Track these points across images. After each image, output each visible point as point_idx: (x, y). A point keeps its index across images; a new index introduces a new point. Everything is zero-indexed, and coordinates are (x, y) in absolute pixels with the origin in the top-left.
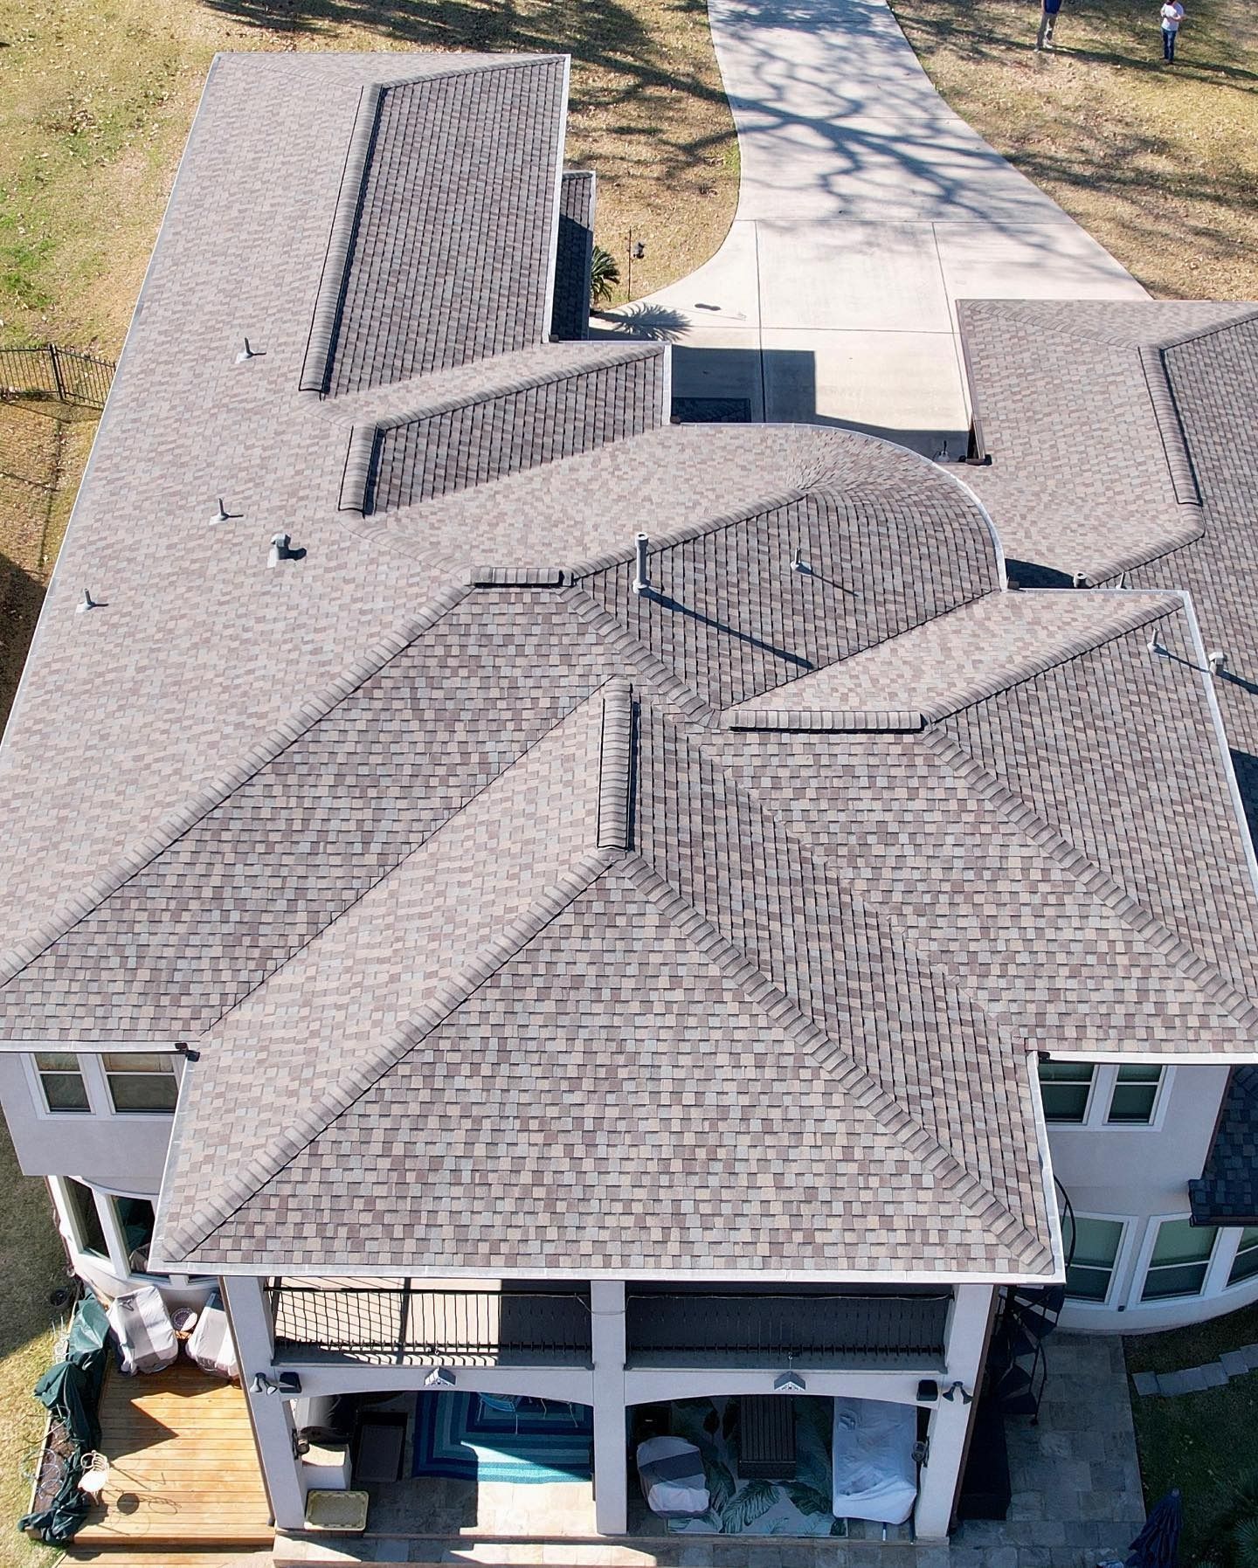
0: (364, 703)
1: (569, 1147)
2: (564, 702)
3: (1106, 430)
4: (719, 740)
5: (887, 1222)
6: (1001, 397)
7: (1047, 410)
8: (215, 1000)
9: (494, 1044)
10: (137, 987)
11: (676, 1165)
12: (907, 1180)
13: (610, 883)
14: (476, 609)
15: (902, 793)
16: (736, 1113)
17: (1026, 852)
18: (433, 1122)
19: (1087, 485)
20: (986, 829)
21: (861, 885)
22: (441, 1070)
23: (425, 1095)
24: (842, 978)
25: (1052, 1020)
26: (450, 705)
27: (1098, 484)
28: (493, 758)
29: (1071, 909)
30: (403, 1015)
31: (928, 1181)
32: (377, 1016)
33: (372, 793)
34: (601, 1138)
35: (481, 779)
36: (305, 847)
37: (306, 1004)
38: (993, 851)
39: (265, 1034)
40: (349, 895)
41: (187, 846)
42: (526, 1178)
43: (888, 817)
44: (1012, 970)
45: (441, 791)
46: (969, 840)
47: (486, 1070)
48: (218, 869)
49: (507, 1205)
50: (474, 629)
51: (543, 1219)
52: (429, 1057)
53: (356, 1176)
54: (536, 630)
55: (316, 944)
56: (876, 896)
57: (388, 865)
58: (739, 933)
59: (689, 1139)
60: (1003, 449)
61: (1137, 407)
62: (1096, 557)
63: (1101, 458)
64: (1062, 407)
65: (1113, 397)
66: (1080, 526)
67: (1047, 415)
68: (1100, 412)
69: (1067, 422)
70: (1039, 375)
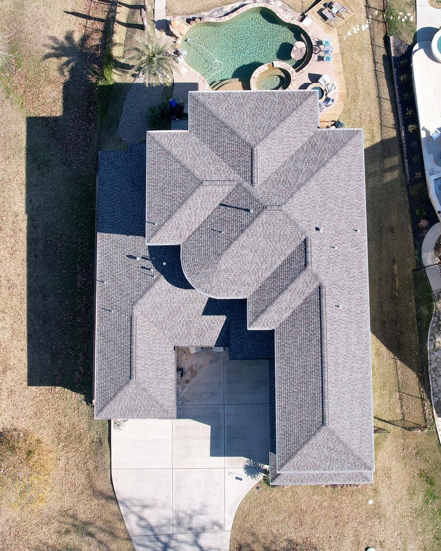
0: (299, 184)
1: (259, 106)
2: (264, 185)
4: (237, 178)
5: (213, 98)
7: (159, 362)
8: (317, 136)
9: (272, 119)
10: (329, 138)
11: (244, 104)
12: (210, 103)
13: (255, 143)
14: (281, 201)
15: (206, 170)
16: (235, 111)
17: (187, 161)
18: (280, 109)
19: (154, 331)
20: (193, 165)
21: (214, 155)
22: (279, 116)
23: (281, 112)
24: (218, 135)
25: (185, 136)
26: (284, 184)
27: (152, 330)
28: (276, 175)
29: (180, 153)
30: (286, 124)
31: (207, 103)
32: (290, 126)
33: (296, 169)
34: (255, 108)
35: (277, 171)
36: (306, 160)
37: (302, 132)
38: (192, 161)
39: (307, 128)
40: (297, 152)
41: (325, 159)
42: (266, 102)
43: (209, 167)
44: (191, 143)
45: (284, 169)
46: (196, 163)
47: (272, 116)
48: (320, 156)
49: (268, 99)
50: (281, 197)
51: (263, 97)
52: (281, 118)
53: (290, 102)
54: (270, 197)
55: (302, 145)
56: (212, 154)
57: (292, 157)
58: (234, 138)
59: (242, 108)
60: (171, 351)
61: (140, 355)
62: (158, 289)
63: (150, 339)
64: (156, 362)
65: (144, 361)
66: (158, 308)
67: (159, 360)
68: (148, 357)
69: (155, 356)
70: (159, 377)
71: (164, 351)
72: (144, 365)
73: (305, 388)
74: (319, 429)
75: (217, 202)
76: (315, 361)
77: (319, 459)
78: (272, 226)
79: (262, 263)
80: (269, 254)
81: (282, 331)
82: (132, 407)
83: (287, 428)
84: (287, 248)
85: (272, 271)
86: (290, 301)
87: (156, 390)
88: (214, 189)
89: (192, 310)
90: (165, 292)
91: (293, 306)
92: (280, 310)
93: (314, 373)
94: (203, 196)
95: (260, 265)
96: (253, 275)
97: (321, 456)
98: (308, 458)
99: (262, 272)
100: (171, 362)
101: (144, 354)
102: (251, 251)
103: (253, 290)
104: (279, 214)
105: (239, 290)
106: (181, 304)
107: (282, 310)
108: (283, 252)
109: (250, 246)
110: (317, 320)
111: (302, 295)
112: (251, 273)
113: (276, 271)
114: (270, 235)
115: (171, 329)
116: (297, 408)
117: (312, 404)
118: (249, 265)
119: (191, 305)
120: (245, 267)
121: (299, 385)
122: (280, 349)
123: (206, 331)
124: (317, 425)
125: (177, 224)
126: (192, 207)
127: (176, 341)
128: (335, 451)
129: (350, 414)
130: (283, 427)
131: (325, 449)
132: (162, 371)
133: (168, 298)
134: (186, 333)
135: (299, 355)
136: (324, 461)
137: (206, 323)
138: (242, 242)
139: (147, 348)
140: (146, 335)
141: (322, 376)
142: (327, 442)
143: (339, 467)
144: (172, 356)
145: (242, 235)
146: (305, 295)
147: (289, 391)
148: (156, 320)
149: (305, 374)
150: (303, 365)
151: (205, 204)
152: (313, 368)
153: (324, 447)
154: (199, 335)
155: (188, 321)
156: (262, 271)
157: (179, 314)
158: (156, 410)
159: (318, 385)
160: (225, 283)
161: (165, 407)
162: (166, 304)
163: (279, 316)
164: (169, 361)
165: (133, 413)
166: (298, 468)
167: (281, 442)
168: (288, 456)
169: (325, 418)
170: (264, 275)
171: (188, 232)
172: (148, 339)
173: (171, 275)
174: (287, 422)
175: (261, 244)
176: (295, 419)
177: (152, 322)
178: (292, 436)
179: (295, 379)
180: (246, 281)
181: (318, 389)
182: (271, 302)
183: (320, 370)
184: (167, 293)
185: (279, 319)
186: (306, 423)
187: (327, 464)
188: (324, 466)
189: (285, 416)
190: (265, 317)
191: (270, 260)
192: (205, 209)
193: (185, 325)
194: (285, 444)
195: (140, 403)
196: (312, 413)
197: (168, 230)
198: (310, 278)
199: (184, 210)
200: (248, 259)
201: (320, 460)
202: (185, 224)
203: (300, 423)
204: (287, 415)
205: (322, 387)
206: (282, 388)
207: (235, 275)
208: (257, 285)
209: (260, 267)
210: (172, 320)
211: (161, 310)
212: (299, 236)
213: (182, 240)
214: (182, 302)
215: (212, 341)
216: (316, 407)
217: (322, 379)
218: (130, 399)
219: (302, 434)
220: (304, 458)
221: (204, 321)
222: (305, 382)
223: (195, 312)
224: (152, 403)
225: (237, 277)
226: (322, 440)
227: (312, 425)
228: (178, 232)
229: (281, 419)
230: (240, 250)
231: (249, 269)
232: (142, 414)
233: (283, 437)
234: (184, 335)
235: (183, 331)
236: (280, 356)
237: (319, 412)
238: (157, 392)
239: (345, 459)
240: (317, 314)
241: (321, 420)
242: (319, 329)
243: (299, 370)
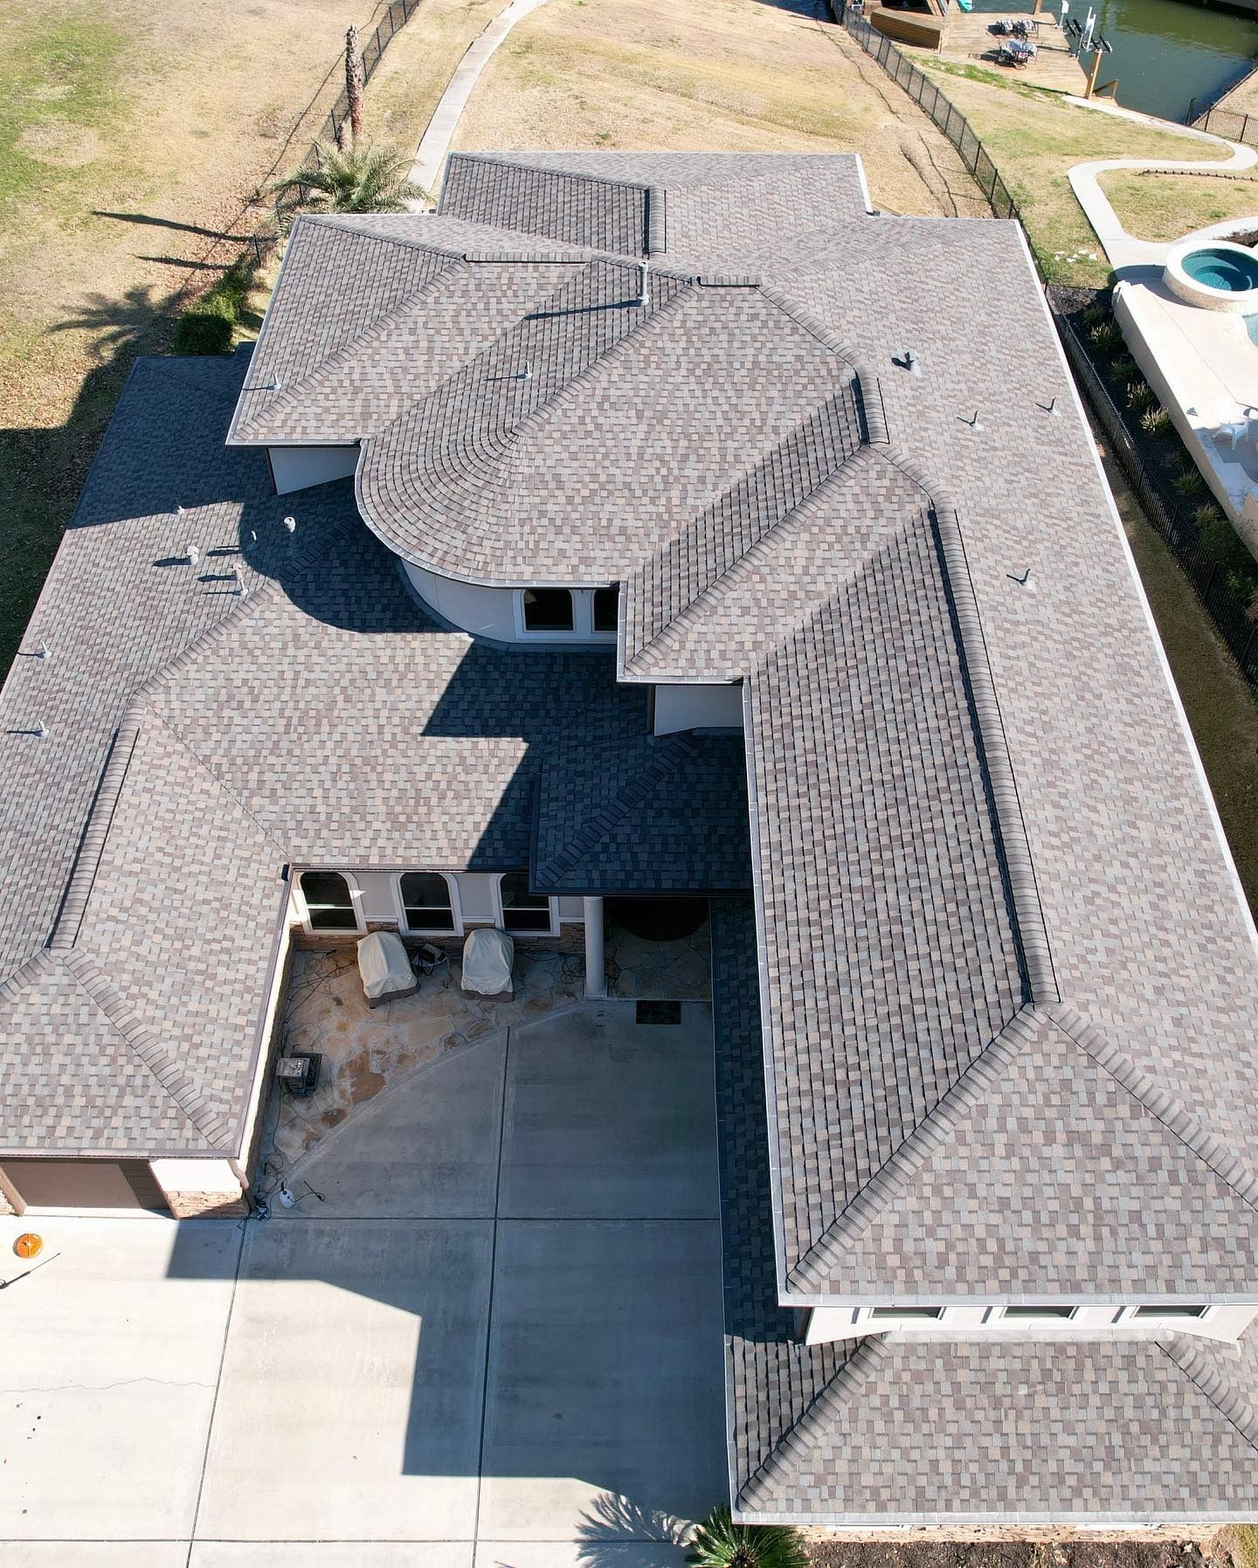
0: (818, 259)
2: (692, 258)
3: (160, 849)
6: (244, 955)
7: (205, 909)
8: (866, 222)
15: (485, 246)
17: (418, 238)
19: (207, 792)
20: (439, 241)
21: (516, 233)
24: (534, 197)
26: (763, 259)
27: (196, 789)
28: (733, 250)
29: (400, 231)
30: (761, 178)
32: (774, 185)
33: (803, 247)
35: (738, 248)
38: (437, 238)
43: (495, 243)
44: (440, 224)
45: (762, 247)
46: (449, 239)
50: (754, 271)
54: (713, 271)
55: (818, 228)
56: (507, 232)
58: (588, 187)
60: (266, 879)
61: (118, 862)
62: (249, 631)
63: (179, 817)
64: (188, 903)
65: (131, 891)
66: (241, 703)
67: (205, 902)
68: (154, 875)
69: (192, 881)
70: (192, 965)
71: (233, 871)
72: (127, 904)
73: (910, 861)
74: (1007, 1027)
75: (514, 312)
76: (948, 750)
77: (1027, 1216)
78: (724, 337)
79: (685, 458)
80: (713, 430)
81: (774, 682)
82: (25, 1090)
83: (827, 1057)
84: (783, 409)
85: (725, 487)
86: (806, 568)
87: (160, 1014)
88: (506, 275)
89: (385, 713)
90: (277, 645)
91: (821, 587)
92: (764, 603)
93: (945, 797)
94: (465, 293)
95: (674, 464)
96: (646, 500)
97: (1037, 1189)
98: (964, 1203)
99: (685, 490)
100: (262, 919)
101: (136, 860)
102: (640, 416)
103: (643, 554)
104: (749, 297)
105: (585, 554)
106: (337, 690)
107: (771, 602)
108: (771, 422)
109: (636, 400)
110: (934, 612)
111: (858, 545)
112: (638, 493)
113: (743, 486)
114: (716, 366)
115: (280, 792)
116: (875, 954)
117: (953, 921)
118: (632, 464)
119: (381, 694)
120: (612, 470)
121: (875, 855)
122: (768, 744)
123: (434, 801)
124: (994, 1013)
125: (356, 376)
126: (420, 325)
127: (295, 841)
128: (1117, 1165)
129: (1164, 981)
130: (803, 1059)
131: (1058, 1150)
132: (208, 942)
133: (285, 667)
134: (346, 810)
135: (861, 747)
136: (1061, 1230)
137: (439, 768)
138: (605, 385)
139: (162, 844)
140: (165, 799)
141: (990, 798)
142: (1065, 1106)
143: (1152, 1270)
144: (267, 896)
145: (605, 363)
146: (870, 545)
147: (823, 892)
148: (221, 752)
149: (903, 809)
150: (887, 777)
151: (471, 319)
152: (941, 776)
153: (1050, 1138)
154: (402, 818)
155: (358, 761)
156: (684, 485)
157: (325, 729)
158: (145, 1112)
159: (975, 838)
160: (527, 529)
161: (193, 1095)
162: (275, 691)
163: (760, 627)
164: (253, 912)
165: (26, 1120)
166: (909, 1274)
167: (796, 1131)
168: (839, 1196)
169: (1037, 965)
170: (690, 501)
171: (395, 402)
172: (169, 816)
173: (310, 578)
174: (824, 1028)
175: (678, 394)
176: (870, 1007)
177: (206, 760)
178: (855, 1090)
179: (850, 837)
180: (617, 523)
181: (978, 853)
182: (723, 575)
183: (976, 778)
184: (284, 648)
185: (761, 637)
186: (932, 1012)
187: (1079, 1246)
188: (1061, 1258)
189: (810, 1003)
190: (698, 628)
191: (715, 451)
192: (467, 332)
193: (346, 777)
194: (822, 1135)
195: (71, 1069)
196: (960, 963)
197: (321, 397)
198: (886, 482)
199: (389, 335)
200: (626, 443)
201: (1037, 1219)
202: (386, 376)
203: (895, 1020)
204: (821, 995)
205: (999, 842)
206: (790, 886)
207: (570, 500)
208: (661, 538)
209: (676, 472)
210: (290, 752)
211: (252, 714)
212: (829, 371)
213: (371, 430)
214: (345, 683)
215: (460, 844)
216: (979, 930)
217: (993, 811)
218: (24, 1048)
219: (914, 1071)
220: (936, 1203)
221: (431, 760)
222: (907, 838)
223: (396, 720)
224: (129, 1070)
225: (581, 508)
226: (1032, 1091)
227: (969, 1015)
228: (358, 403)
229: (788, 1019)
230: (595, 413)
231: (628, 479)
232: (70, 1129)
233: (806, 1104)
234: (336, 817)
235: (333, 801)
236: (770, 766)
237: (995, 947)
238: (167, 1025)
239: (1186, 1217)
240: (931, 594)
241: (1016, 983)
242: (950, 639)
243: (869, 800)
